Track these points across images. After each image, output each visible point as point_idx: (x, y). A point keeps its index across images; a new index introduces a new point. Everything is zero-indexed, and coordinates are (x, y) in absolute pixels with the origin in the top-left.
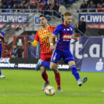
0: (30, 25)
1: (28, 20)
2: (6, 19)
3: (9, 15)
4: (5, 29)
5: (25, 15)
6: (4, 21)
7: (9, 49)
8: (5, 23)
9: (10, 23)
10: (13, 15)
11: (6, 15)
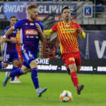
0: (78, 17)
1: (75, 11)
2: (48, 9)
3: (52, 4)
4: (47, 22)
5: (72, 5)
6: (46, 12)
7: (51, 48)
8: (46, 14)
9: (53, 14)
10: (57, 4)
11: (48, 5)
